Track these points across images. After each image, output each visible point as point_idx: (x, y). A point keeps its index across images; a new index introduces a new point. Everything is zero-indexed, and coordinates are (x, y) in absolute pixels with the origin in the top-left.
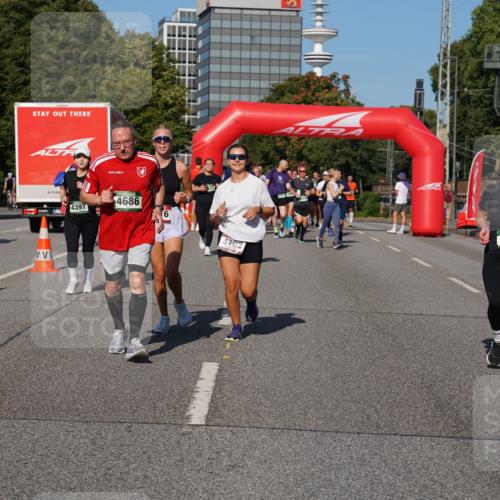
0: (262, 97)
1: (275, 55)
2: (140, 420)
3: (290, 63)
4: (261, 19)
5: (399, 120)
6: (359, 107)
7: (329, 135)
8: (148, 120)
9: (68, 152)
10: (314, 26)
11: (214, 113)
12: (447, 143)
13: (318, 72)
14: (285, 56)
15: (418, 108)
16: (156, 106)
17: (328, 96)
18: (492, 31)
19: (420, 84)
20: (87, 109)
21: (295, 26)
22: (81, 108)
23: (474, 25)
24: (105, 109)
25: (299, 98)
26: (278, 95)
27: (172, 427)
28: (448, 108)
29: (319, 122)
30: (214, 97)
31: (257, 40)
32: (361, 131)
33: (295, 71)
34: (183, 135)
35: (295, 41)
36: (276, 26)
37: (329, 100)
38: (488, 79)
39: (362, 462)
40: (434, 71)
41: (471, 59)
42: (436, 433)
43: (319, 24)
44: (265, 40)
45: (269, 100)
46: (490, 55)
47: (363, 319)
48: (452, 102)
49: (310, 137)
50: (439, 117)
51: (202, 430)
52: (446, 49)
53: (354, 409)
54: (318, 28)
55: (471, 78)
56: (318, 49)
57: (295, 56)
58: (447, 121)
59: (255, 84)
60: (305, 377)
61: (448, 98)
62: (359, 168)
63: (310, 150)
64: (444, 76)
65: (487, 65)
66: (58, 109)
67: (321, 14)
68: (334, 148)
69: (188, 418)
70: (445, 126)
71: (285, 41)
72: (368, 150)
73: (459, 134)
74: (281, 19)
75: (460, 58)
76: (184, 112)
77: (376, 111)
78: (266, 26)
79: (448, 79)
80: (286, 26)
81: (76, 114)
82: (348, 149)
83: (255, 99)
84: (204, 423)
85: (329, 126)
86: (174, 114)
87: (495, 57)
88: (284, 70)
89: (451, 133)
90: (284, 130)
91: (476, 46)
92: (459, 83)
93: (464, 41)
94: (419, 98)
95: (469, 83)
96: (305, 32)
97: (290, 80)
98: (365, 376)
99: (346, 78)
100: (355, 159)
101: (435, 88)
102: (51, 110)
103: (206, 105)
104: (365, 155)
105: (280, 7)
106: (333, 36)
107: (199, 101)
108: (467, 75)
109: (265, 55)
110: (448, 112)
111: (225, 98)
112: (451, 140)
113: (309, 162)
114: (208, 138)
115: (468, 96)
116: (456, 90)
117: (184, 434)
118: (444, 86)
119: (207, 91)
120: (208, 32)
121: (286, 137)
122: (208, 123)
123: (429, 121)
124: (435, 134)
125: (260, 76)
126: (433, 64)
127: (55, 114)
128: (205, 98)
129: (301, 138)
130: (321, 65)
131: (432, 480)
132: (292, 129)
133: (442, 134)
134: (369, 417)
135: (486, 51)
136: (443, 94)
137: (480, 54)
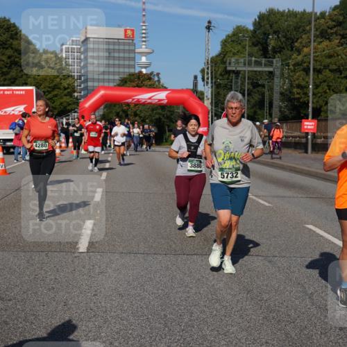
0: (115, 84)
1: (122, 62)
2: (53, 250)
3: (129, 66)
4: (114, 44)
5: (185, 96)
6: (165, 89)
7: (150, 103)
8: (56, 96)
9: (13, 112)
10: (141, 48)
11: (90, 92)
12: (210, 107)
13: (144, 71)
14: (127, 63)
15: (195, 90)
16: (59, 88)
17: (149, 83)
18: (231, 51)
19: (196, 77)
20: (22, 90)
21: (132, 48)
22: (19, 89)
23: (222, 48)
24: (33, 90)
25: (134, 84)
26: (124, 82)
27: (69, 253)
28: (210, 90)
29: (145, 96)
30: (90, 84)
31: (112, 55)
32: (166, 101)
33: (132, 71)
34: (74, 103)
35: (132, 55)
36: (122, 47)
37: (150, 85)
38: (229, 75)
39: (167, 268)
40: (203, 71)
41: (221, 65)
42: (204, 253)
43: (144, 46)
44: (116, 55)
45: (119, 85)
46: (230, 63)
47: (168, 197)
48: (212, 87)
49: (141, 104)
50: (205, 94)
51: (85, 254)
52: (208, 60)
53: (163, 242)
54: (144, 49)
55: (221, 75)
56: (144, 59)
57: (132, 63)
58: (210, 96)
59: (111, 77)
60: (138, 227)
61: (210, 85)
62: (165, 120)
63: (141, 111)
64: (208, 73)
65: (229, 68)
66: (7, 90)
67: (145, 41)
68: (153, 110)
69: (78, 249)
70: (208, 99)
71: (127, 55)
72: (170, 111)
73: (216, 103)
74: (124, 44)
75: (216, 64)
76: (74, 92)
77: (174, 91)
78: (117, 47)
79: (210, 75)
80: (127, 48)
81: (17, 93)
82: (160, 111)
83: (111, 85)
84: (86, 251)
85: (150, 98)
86: (68, 92)
87: (233, 64)
88: (127, 70)
89: (212, 103)
90: (127, 101)
91: (223, 59)
92: (215, 77)
93: (217, 56)
94: (195, 85)
95: (221, 78)
96: (137, 50)
97: (130, 75)
98: (169, 226)
99: (158, 74)
100: (164, 116)
101: (203, 80)
102: (4, 90)
103: (86, 88)
104: (169, 114)
105: (123, 38)
106: (151, 53)
107: (82, 86)
108: (219, 73)
109: (117, 62)
110: (210, 92)
111: (96, 84)
112: (212, 106)
113: (140, 117)
114: (87, 105)
115: (220, 84)
116: (214, 81)
117: (76, 257)
118: (208, 79)
119: (86, 81)
120: (86, 51)
121: (128, 104)
122: (87, 97)
123: (201, 97)
124: (204, 102)
125: (114, 73)
126: (202, 68)
127: (6, 93)
128: (86, 84)
129: (136, 105)
130: (145, 68)
131: (202, 276)
132: (131, 100)
133: (207, 103)
134: (170, 246)
135: (228, 61)
136: (207, 83)
137: (225, 63)
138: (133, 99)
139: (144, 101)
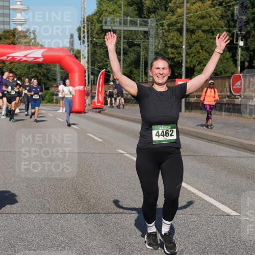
3: (4, 23)
5: (61, 54)
6: (42, 47)
7: (26, 61)
10: (16, 4)
12: (86, 66)
13: (20, 28)
15: (71, 48)
17: (25, 41)
18: (106, 10)
19: (72, 36)
21: (6, 4)
23: (98, 7)
25: (9, 41)
28: (87, 48)
32: (42, 59)
33: (7, 27)
35: (6, 12)
37: (25, 43)
39: (40, 228)
40: (79, 29)
42: (78, 212)
43: (19, 3)
46: (106, 23)
48: (88, 46)
49: (16, 62)
50: (82, 53)
52: (84, 19)
53: (37, 201)
54: (19, 5)
55: (97, 33)
56: (19, 16)
57: (6, 19)
58: (86, 55)
61: (86, 44)
62: (42, 78)
63: (16, 69)
64: (84, 32)
65: (105, 28)
68: (29, 68)
70: (85, 58)
72: (47, 69)
73: (92, 62)
75: (92, 23)
77: (50, 49)
79: (86, 34)
80: (1, 3)
82: (36, 69)
85: (25, 56)
87: (108, 23)
88: (1, 27)
90: (1, 58)
91: (99, 18)
92: (92, 36)
93: (93, 15)
94: (72, 43)
95: (97, 36)
96: (12, 7)
97: (4, 32)
100: (40, 73)
101: (80, 38)
104: (45, 71)
106: (26, 10)
108: (95, 32)
110: (86, 51)
112: (88, 64)
115: (96, 43)
116: (90, 39)
118: (84, 37)
121: (3, 62)
123: (77, 55)
124: (80, 61)
129: (11, 63)
130: (21, 25)
131: (75, 235)
132: (5, 57)
133: (84, 62)
135: (104, 20)
136: (84, 41)
137: (101, 22)
138: (8, 57)
139: (19, 58)
